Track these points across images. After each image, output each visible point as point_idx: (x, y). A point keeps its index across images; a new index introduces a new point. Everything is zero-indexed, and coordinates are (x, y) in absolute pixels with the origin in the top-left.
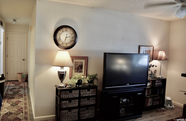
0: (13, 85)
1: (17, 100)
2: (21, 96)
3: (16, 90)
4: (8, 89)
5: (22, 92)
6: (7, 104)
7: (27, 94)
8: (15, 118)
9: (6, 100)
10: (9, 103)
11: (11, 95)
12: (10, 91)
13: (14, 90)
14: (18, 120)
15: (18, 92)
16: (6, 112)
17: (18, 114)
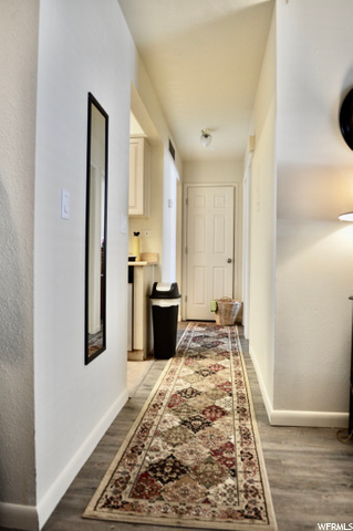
0: (200, 329)
1: (214, 362)
2: (225, 354)
3: (210, 341)
4: (188, 337)
5: (227, 345)
6: (184, 369)
7: (242, 351)
8: (209, 407)
9: (183, 359)
10: (192, 367)
11: (196, 350)
12: (194, 340)
13: (205, 340)
14: (216, 412)
15: (214, 345)
16: (180, 389)
17: (216, 397)
